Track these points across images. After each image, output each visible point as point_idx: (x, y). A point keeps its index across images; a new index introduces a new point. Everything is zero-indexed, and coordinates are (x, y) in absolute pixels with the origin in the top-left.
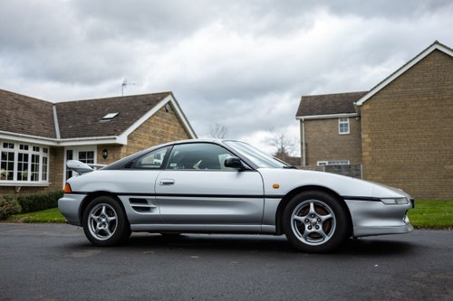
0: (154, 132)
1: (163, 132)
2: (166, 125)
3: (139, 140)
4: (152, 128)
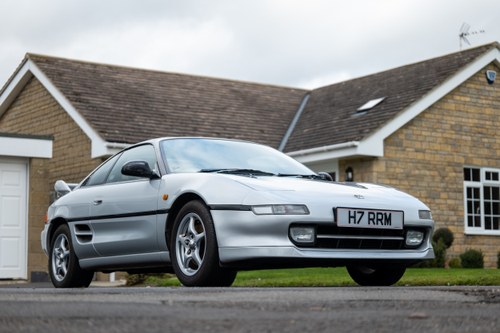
0: (458, 128)
1: (482, 126)
2: (488, 111)
3: (418, 145)
4: (452, 121)
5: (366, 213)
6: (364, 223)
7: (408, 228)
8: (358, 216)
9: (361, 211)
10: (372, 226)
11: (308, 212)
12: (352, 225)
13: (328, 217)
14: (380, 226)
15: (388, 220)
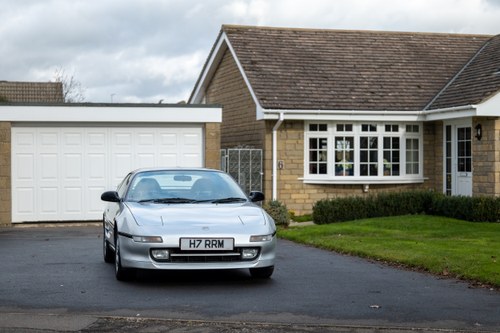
5: (203, 241)
6: (202, 247)
7: (239, 249)
8: (197, 243)
9: (200, 240)
10: (208, 248)
11: (162, 241)
12: (192, 248)
13: (176, 244)
14: (214, 248)
15: (221, 244)
